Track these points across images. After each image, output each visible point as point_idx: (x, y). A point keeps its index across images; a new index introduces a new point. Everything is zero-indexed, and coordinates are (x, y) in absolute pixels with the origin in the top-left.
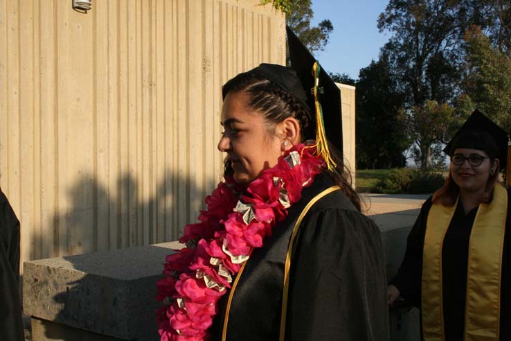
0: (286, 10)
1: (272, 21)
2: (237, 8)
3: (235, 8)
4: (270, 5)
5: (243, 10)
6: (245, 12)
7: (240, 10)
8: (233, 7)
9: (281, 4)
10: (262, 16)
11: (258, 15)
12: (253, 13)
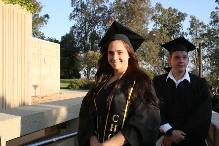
0: (32, 11)
1: (26, 16)
2: (11, 9)
3: (9, 10)
4: (25, 9)
5: (13, 11)
6: (14, 11)
7: (12, 10)
8: (8, 9)
9: (30, 9)
10: (22, 14)
11: (20, 13)
12: (18, 12)
